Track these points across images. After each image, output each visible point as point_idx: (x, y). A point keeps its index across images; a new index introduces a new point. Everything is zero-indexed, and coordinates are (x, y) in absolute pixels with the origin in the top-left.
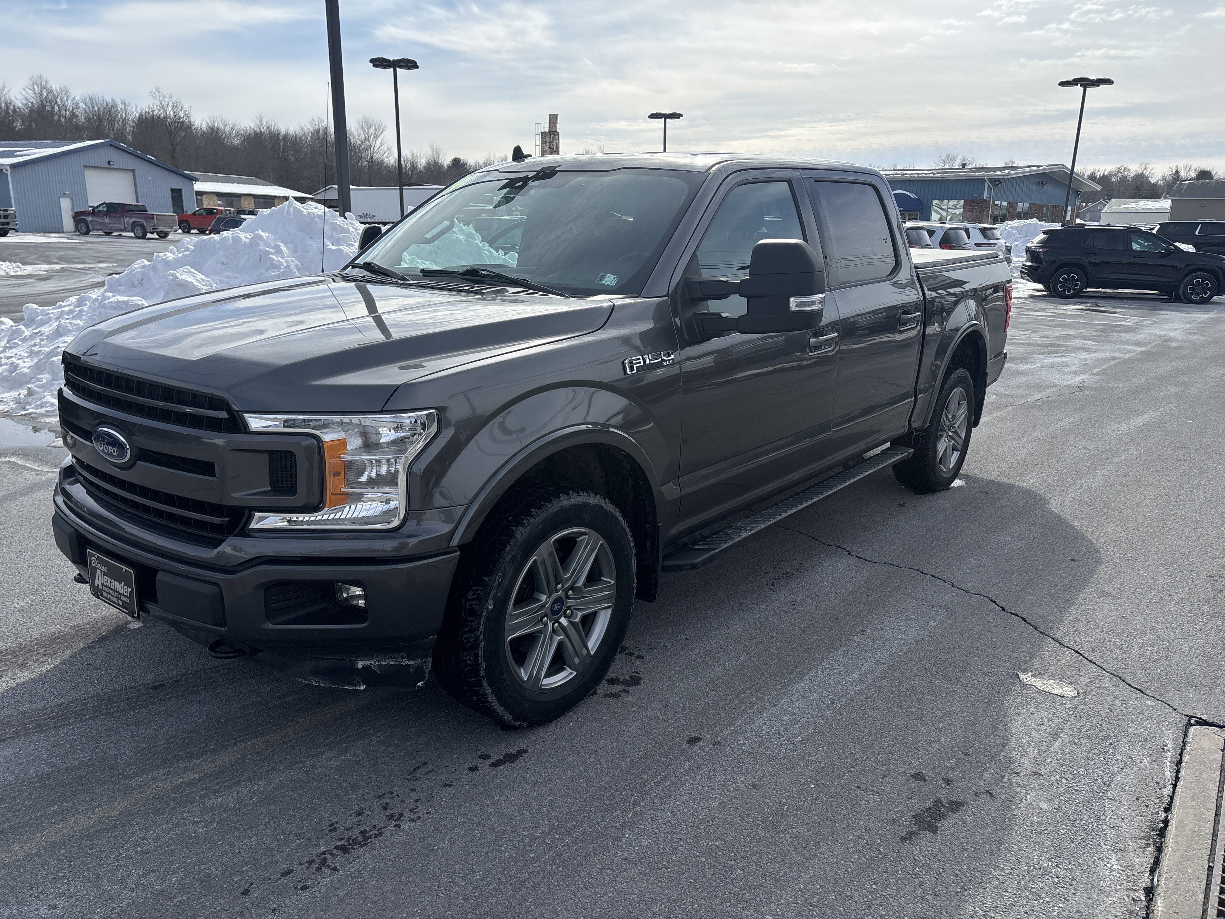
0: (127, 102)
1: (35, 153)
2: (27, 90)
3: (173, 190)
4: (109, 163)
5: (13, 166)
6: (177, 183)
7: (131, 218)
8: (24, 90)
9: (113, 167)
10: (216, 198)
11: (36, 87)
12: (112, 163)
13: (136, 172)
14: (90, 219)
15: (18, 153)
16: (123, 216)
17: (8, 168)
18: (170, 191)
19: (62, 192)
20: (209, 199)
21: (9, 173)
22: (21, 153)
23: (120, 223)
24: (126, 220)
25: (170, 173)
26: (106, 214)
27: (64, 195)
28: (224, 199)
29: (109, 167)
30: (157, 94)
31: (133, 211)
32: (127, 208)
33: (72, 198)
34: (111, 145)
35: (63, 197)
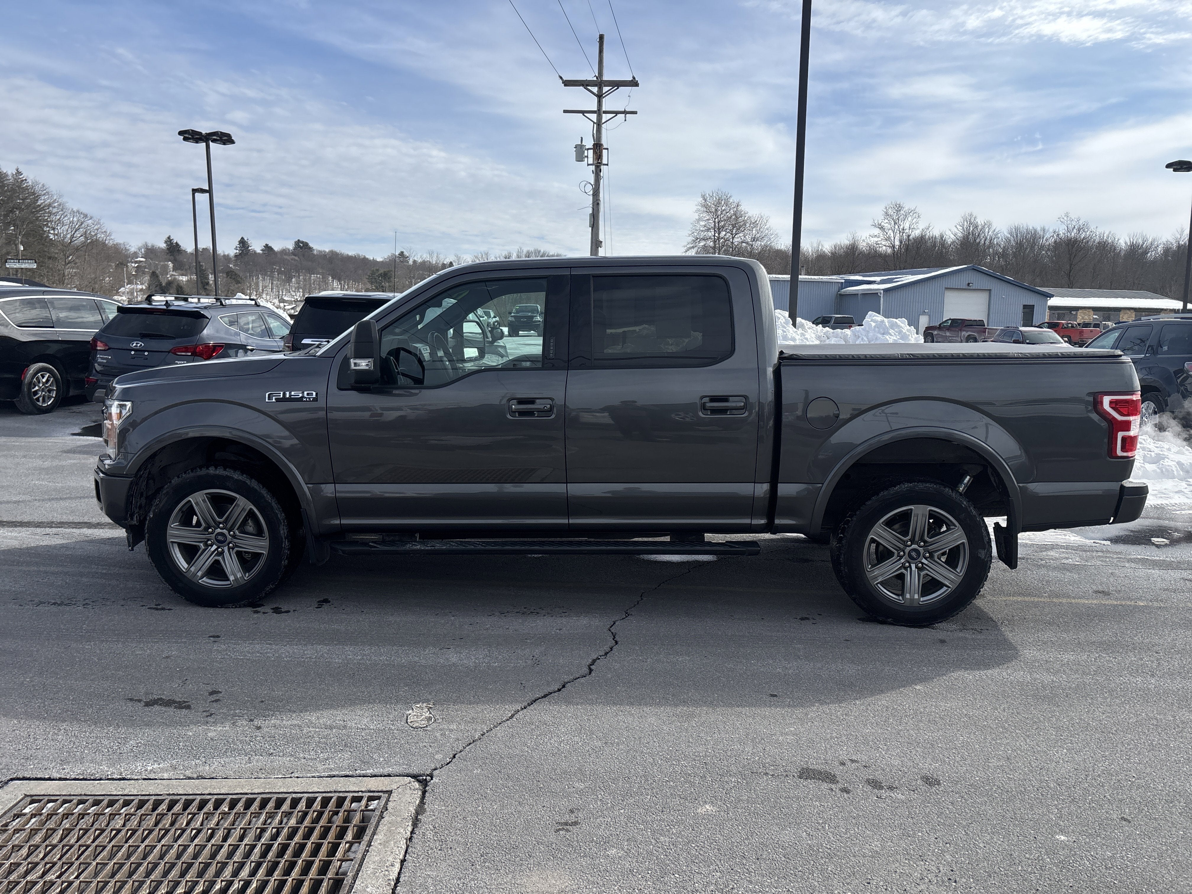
0: (1047, 228)
1: (908, 279)
2: (958, 226)
3: (1025, 307)
4: (969, 284)
5: (886, 291)
6: (1030, 299)
7: (967, 331)
8: (956, 226)
9: (971, 288)
10: (1092, 312)
11: (965, 223)
12: (971, 285)
13: (993, 292)
14: (935, 332)
15: (896, 280)
16: (961, 330)
17: (882, 292)
18: (1022, 307)
19: (922, 311)
20: (1084, 314)
21: (882, 296)
22: (898, 280)
23: (958, 337)
24: (963, 333)
25: (1026, 291)
26: (949, 328)
27: (924, 313)
28: (1101, 313)
29: (968, 288)
30: (1065, 218)
31: (972, 325)
32: (967, 323)
33: (930, 316)
34: (973, 269)
35: (922, 314)
